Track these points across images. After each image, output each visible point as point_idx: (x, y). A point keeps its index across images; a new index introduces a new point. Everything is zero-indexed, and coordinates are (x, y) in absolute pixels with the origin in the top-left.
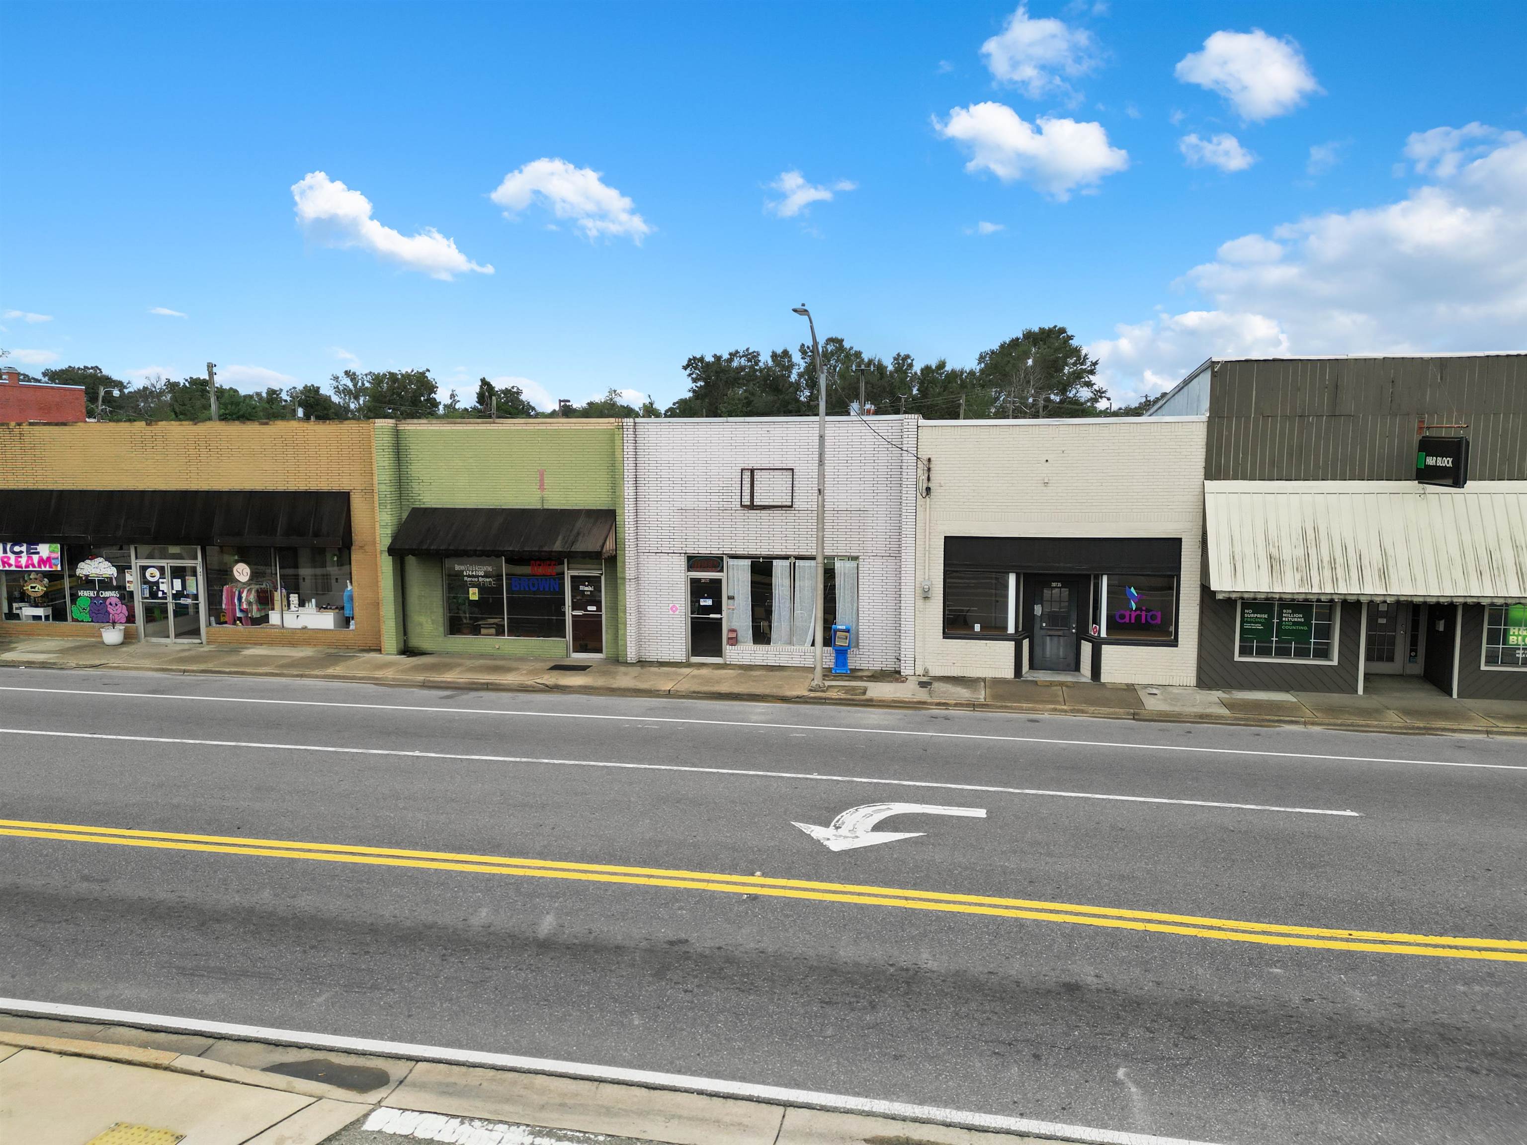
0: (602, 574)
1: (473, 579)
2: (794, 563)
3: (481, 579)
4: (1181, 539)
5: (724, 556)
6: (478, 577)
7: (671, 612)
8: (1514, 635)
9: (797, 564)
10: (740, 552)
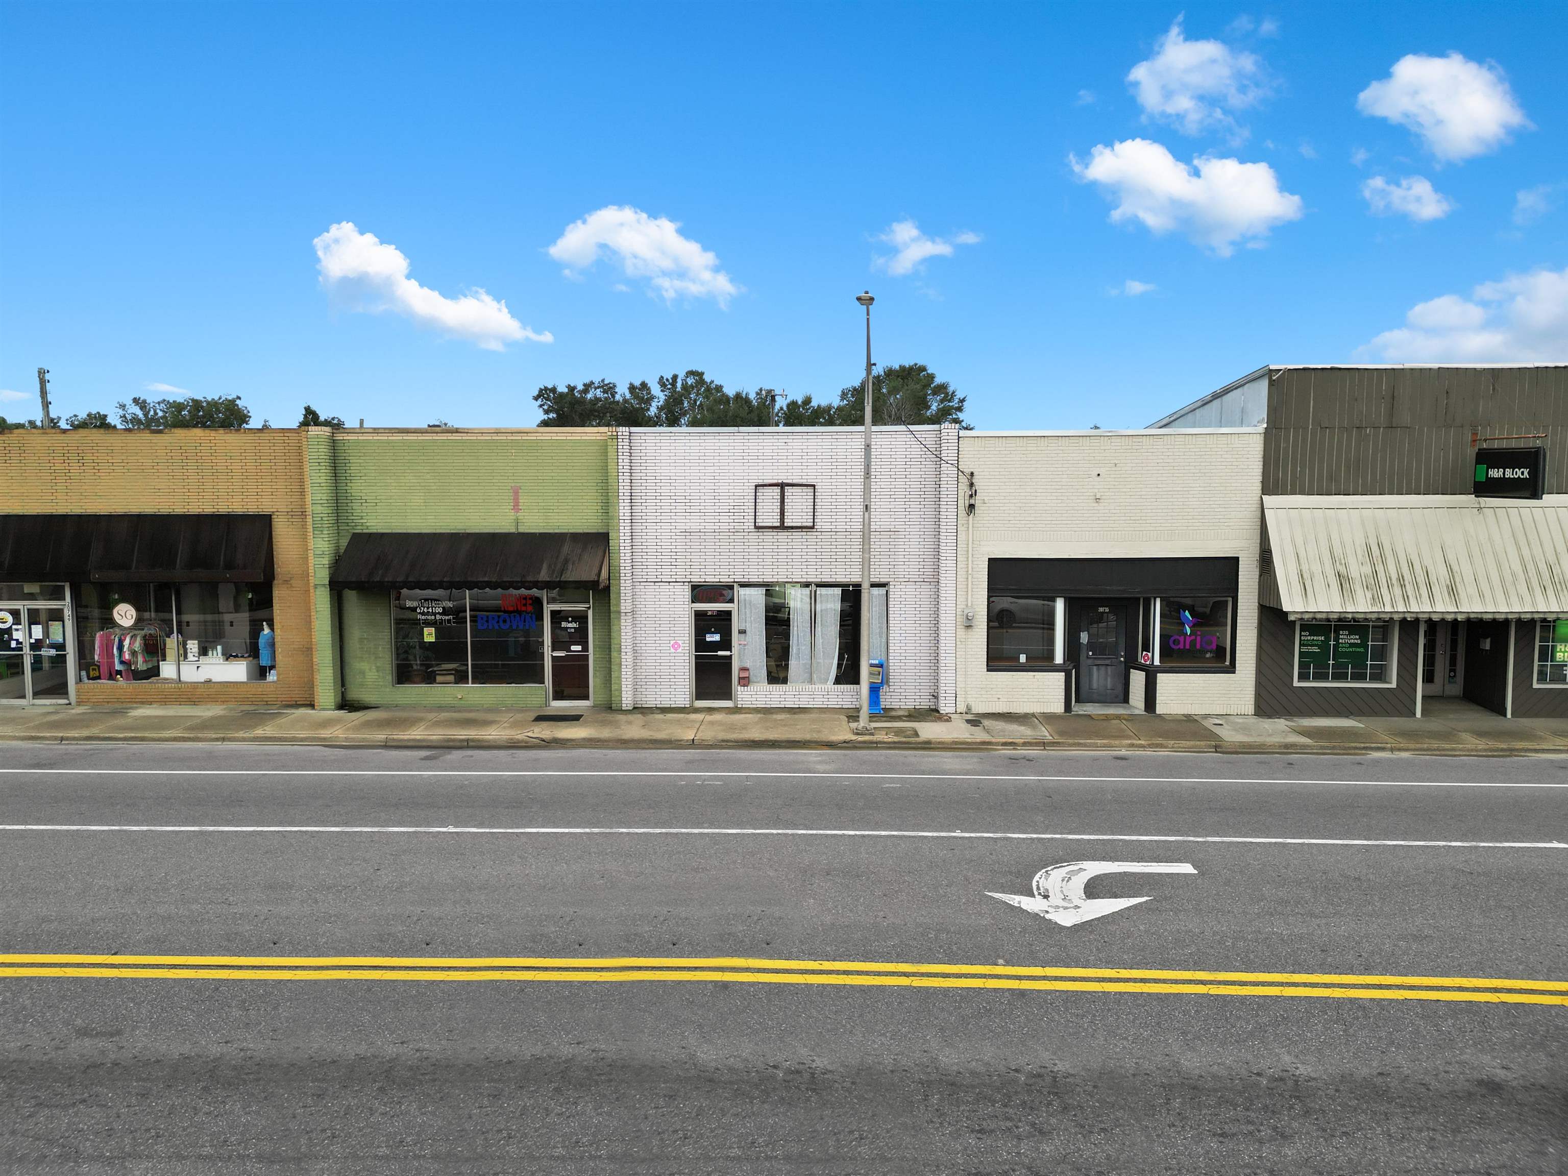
0: (589, 608)
1: (429, 617)
2: (815, 592)
3: (438, 617)
4: (1237, 558)
5: (735, 584)
6: (435, 614)
7: (672, 650)
8: (1561, 651)
9: (818, 592)
10: (754, 579)
